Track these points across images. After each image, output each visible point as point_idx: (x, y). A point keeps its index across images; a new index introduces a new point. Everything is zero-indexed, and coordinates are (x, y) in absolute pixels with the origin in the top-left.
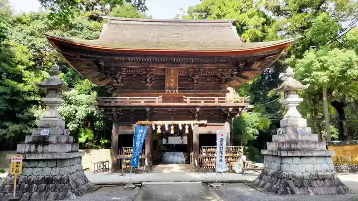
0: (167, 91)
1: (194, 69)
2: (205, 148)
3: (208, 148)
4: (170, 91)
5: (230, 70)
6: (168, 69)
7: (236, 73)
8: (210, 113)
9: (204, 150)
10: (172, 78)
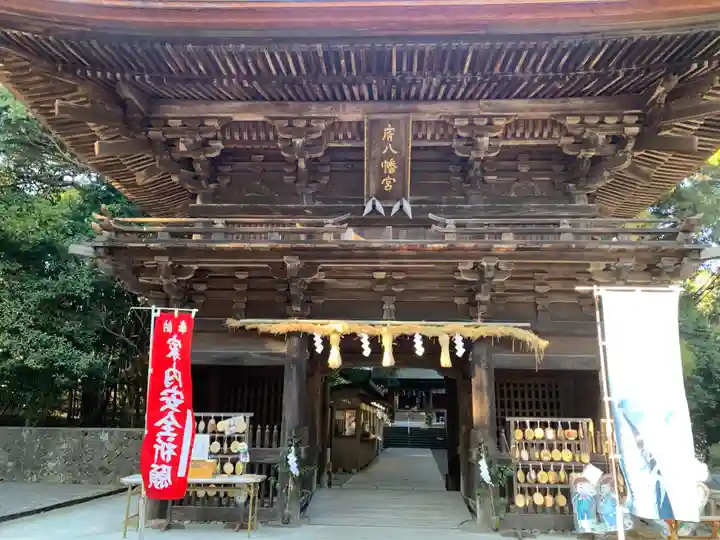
0: (368, 208)
1: (471, 118)
2: (523, 426)
3: (533, 425)
4: (380, 207)
5: (610, 120)
6: (373, 123)
7: (636, 130)
8: (538, 288)
9: (518, 434)
10: (389, 156)
